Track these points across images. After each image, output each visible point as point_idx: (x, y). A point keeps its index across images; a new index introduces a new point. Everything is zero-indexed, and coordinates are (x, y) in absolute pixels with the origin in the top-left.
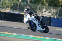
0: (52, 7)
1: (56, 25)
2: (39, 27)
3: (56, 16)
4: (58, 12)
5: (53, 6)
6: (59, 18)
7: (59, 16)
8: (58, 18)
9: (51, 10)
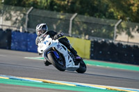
0: (13, 7)
1: (23, 47)
2: (71, 61)
3: (21, 27)
4: (27, 19)
5: (16, 5)
6: (28, 32)
7: (28, 26)
8: (26, 31)
9: (11, 15)
